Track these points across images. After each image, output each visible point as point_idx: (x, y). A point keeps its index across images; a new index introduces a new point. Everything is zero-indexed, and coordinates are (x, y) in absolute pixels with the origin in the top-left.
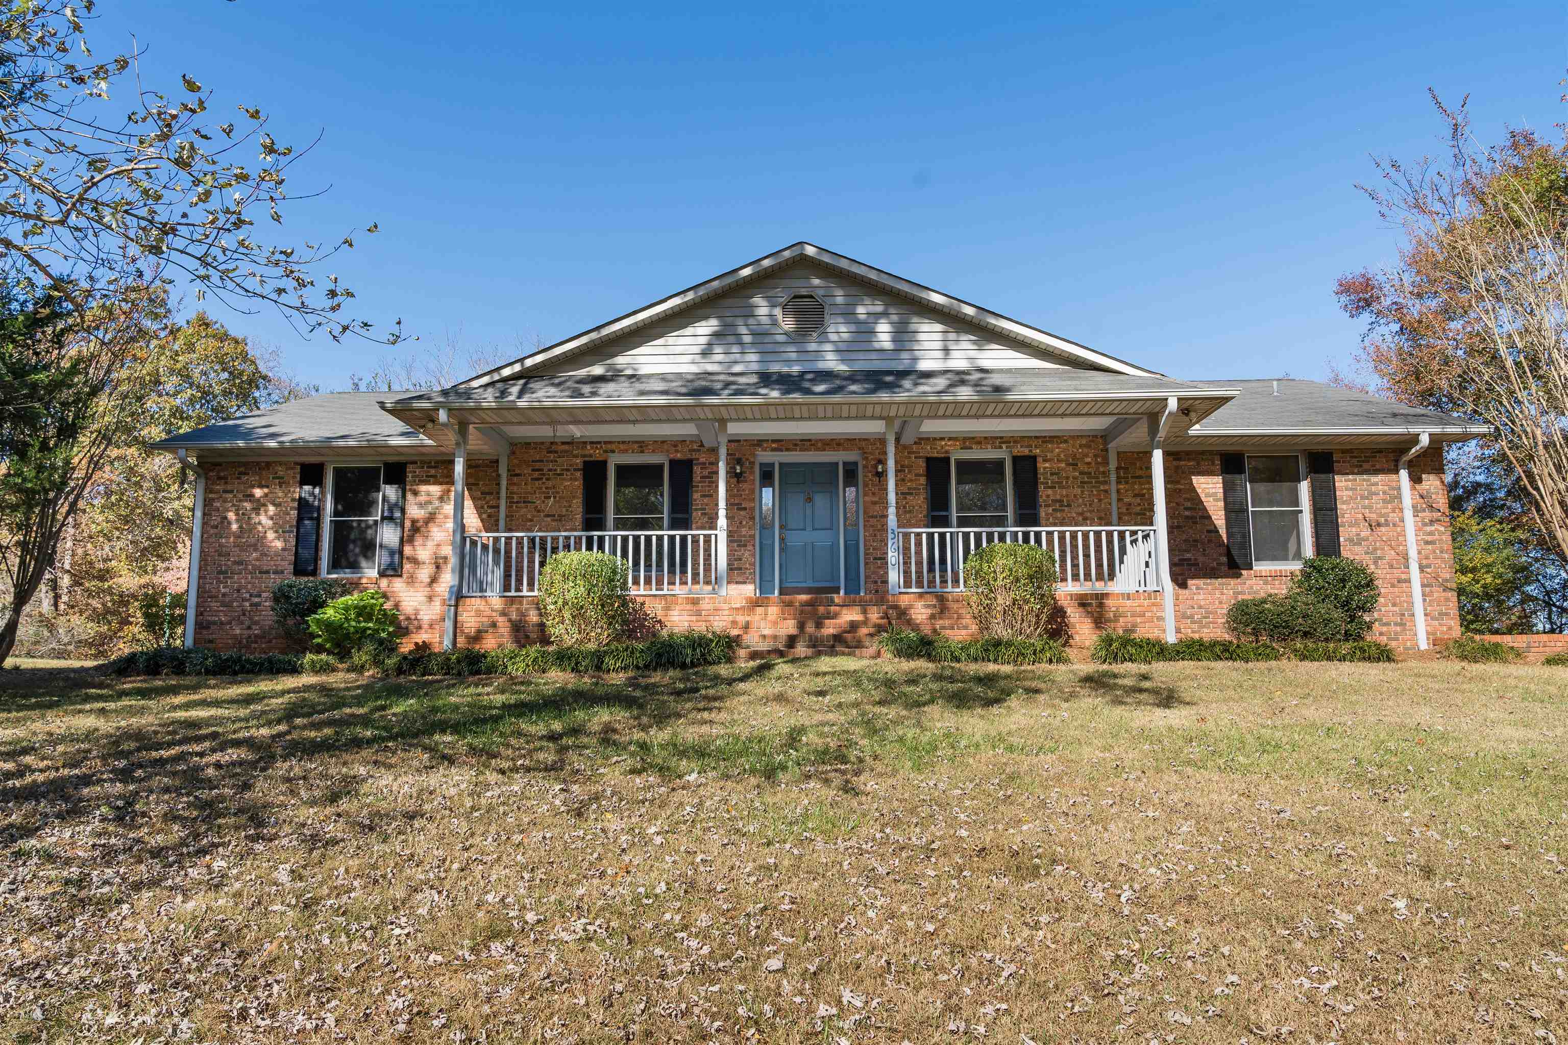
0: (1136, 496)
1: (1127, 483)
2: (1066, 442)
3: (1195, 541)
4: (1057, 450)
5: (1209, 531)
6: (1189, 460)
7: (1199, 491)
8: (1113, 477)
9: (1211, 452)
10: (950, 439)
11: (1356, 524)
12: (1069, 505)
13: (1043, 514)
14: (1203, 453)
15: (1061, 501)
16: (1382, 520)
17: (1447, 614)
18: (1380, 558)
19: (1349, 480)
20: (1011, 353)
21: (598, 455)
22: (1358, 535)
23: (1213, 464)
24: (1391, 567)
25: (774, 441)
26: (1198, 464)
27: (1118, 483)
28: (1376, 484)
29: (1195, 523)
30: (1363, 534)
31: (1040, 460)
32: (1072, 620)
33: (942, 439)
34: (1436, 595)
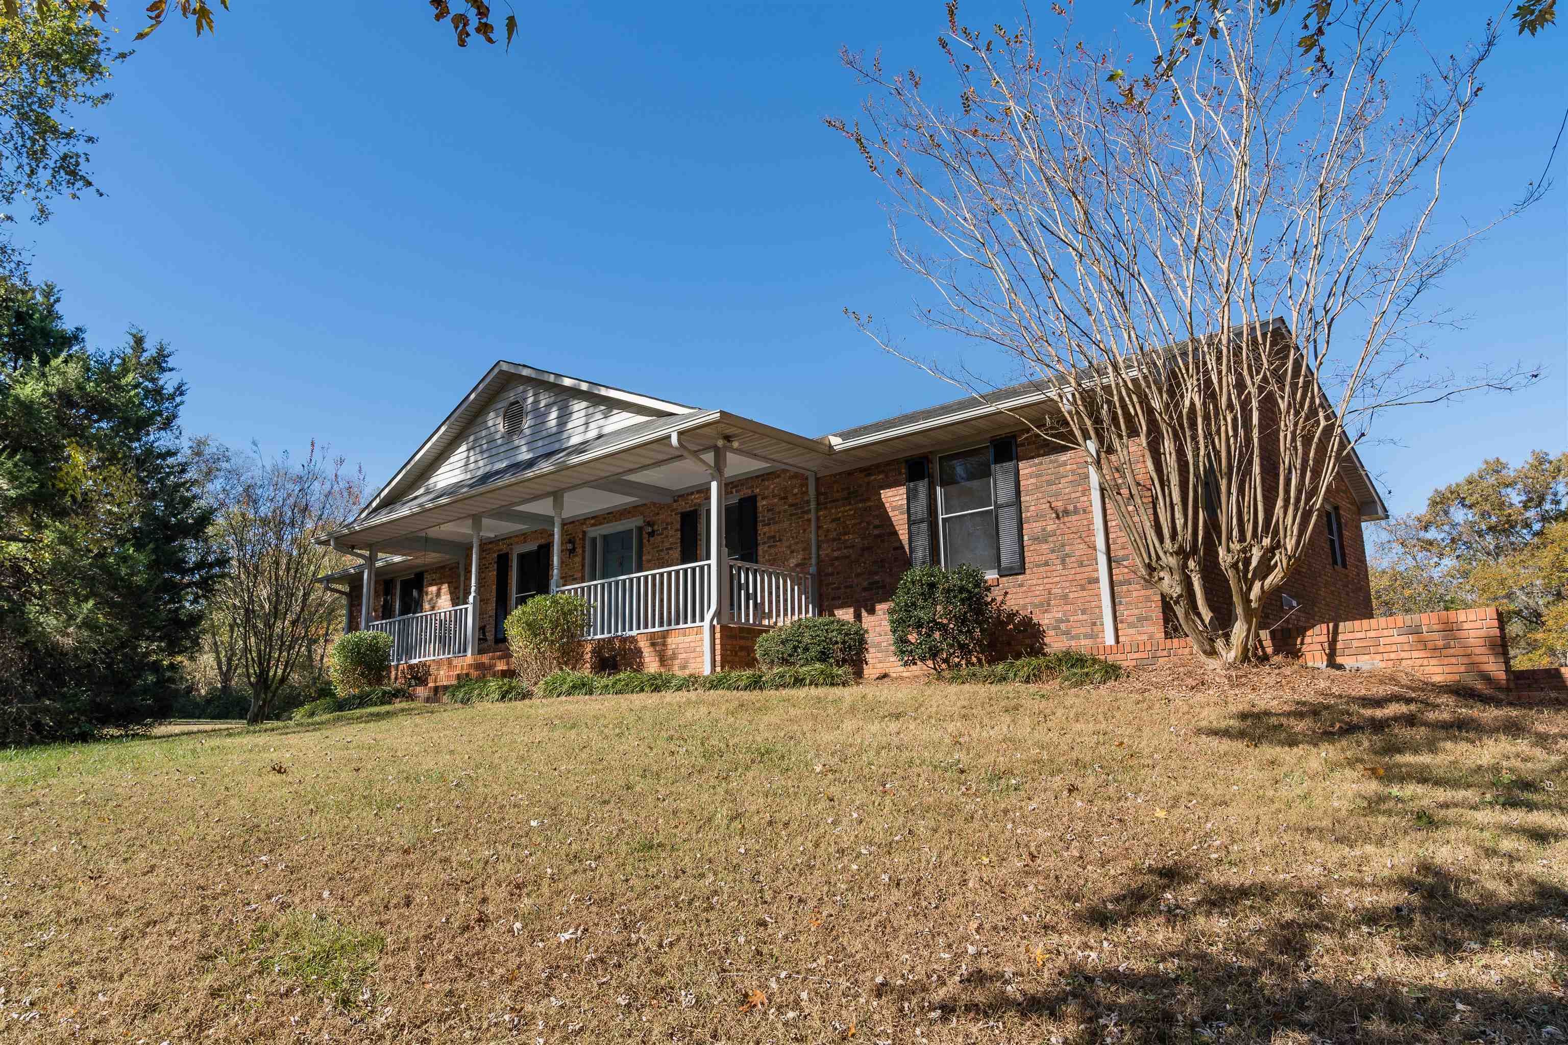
0: (833, 521)
1: (826, 508)
2: (779, 476)
3: (882, 561)
4: (772, 486)
5: (896, 549)
6: (880, 473)
7: (887, 505)
8: (813, 506)
9: (897, 461)
10: (698, 492)
11: (1039, 517)
12: (780, 540)
13: (760, 552)
14: (889, 463)
15: (774, 537)
16: (1071, 508)
17: (1146, 619)
18: (1068, 556)
19: (1036, 465)
21: (504, 548)
22: (1044, 530)
23: (900, 473)
24: (1081, 565)
25: (593, 518)
26: (887, 476)
27: (817, 510)
28: (1065, 464)
29: (883, 541)
30: (1049, 528)
31: (759, 498)
33: (692, 493)
34: (1135, 594)
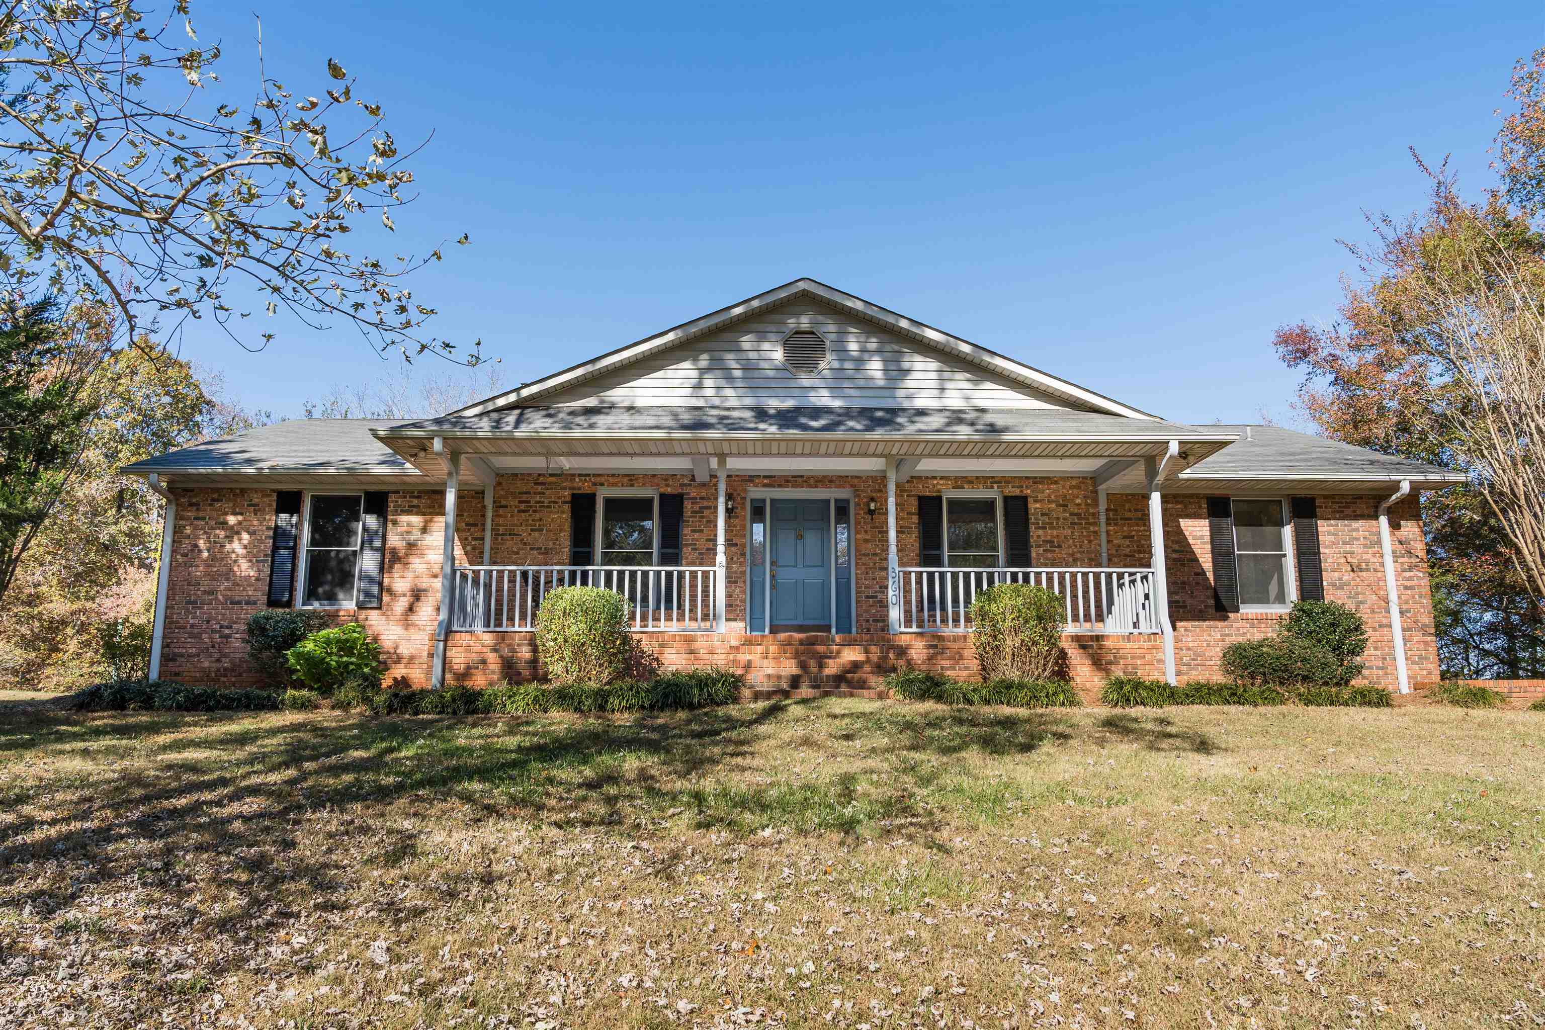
0: (1124, 537)
1: (1116, 524)
2: (1056, 483)
3: (1184, 583)
4: (1047, 491)
5: (1197, 574)
6: (1177, 503)
7: (1187, 534)
8: (1103, 518)
9: (1197, 496)
10: (942, 478)
11: (1338, 568)
12: (1059, 546)
13: (1034, 555)
14: (1192, 496)
15: (1051, 542)
16: (1364, 565)
17: (1426, 659)
18: (1361, 603)
19: (1332, 525)
20: (1010, 394)
21: (586, 488)
22: (1341, 579)
23: (1200, 507)
24: (1373, 611)
25: (765, 477)
26: (1185, 507)
27: (1108, 524)
28: (1357, 530)
29: (1184, 565)
30: (1345, 579)
31: (1030, 500)
32: (1074, 662)
33: (934, 478)
34: (1415, 640)
